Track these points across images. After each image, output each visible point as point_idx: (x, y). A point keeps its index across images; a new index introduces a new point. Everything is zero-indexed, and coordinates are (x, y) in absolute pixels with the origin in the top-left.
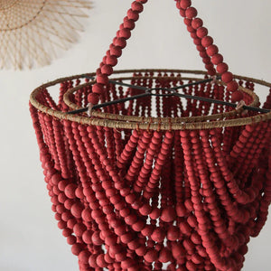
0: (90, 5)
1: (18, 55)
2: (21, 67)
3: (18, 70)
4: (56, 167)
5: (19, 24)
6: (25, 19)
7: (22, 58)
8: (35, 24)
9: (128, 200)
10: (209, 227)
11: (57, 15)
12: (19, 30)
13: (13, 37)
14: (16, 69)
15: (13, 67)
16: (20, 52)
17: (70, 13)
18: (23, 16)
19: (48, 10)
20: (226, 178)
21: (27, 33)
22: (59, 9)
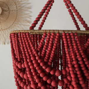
0: (30, 22)
1: (4, 39)
2: (5, 44)
3: (4, 45)
4: (16, 57)
5: (5, 28)
6: (8, 26)
7: (5, 40)
8: (11, 28)
9: (41, 64)
10: (77, 82)
11: (19, 25)
12: (5, 30)
13: (3, 32)
14: (3, 44)
15: (2, 43)
16: (5, 38)
17: (23, 24)
18: (7, 25)
19: (16, 23)
20: (83, 56)
21: (8, 31)
22: (20, 23)
